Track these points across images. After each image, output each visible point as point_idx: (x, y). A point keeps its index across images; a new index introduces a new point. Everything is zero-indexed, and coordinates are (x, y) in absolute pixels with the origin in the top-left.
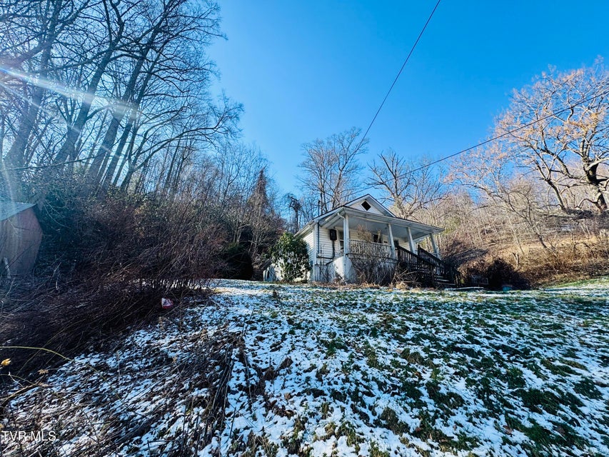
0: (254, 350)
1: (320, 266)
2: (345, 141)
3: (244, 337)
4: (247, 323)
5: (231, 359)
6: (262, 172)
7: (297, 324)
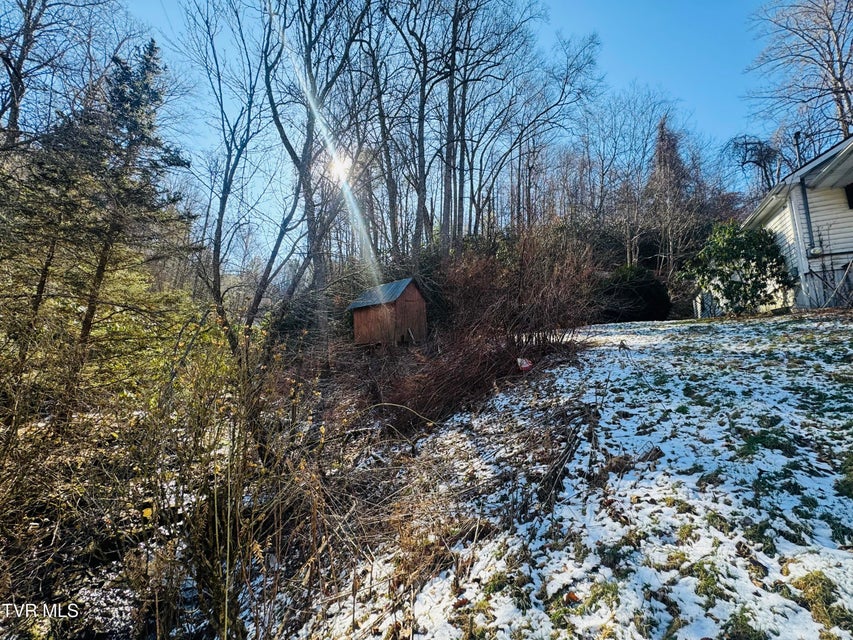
0: (609, 430)
3: (600, 411)
4: (612, 391)
5: (576, 438)
6: (664, 126)
7: (700, 397)
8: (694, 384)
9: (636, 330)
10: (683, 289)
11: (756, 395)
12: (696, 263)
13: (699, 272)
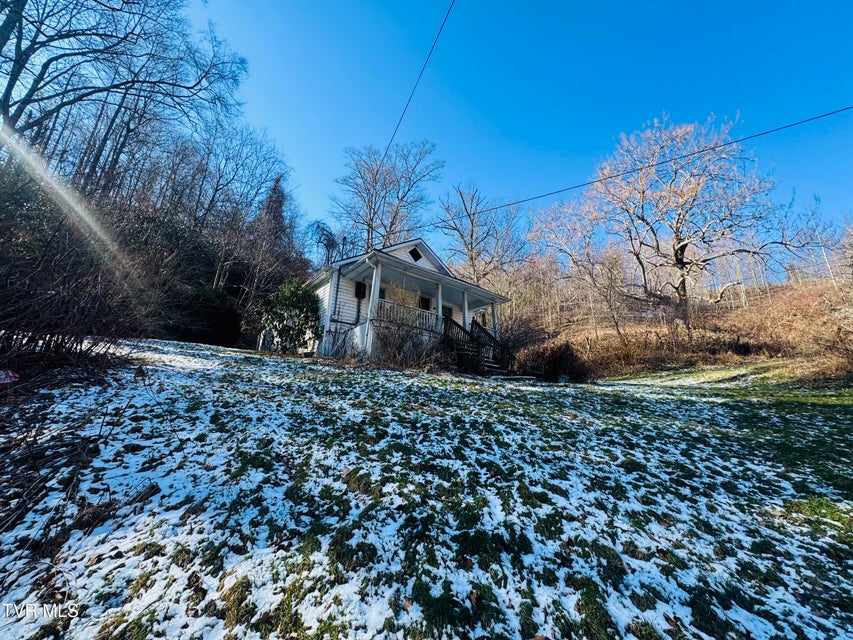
0: (103, 470)
1: (335, 334)
2: (411, 158)
3: (101, 446)
4: (131, 419)
6: (278, 181)
7: (223, 424)
8: (223, 410)
9: (196, 352)
10: (255, 321)
11: (266, 421)
12: (267, 303)
13: (266, 311)
